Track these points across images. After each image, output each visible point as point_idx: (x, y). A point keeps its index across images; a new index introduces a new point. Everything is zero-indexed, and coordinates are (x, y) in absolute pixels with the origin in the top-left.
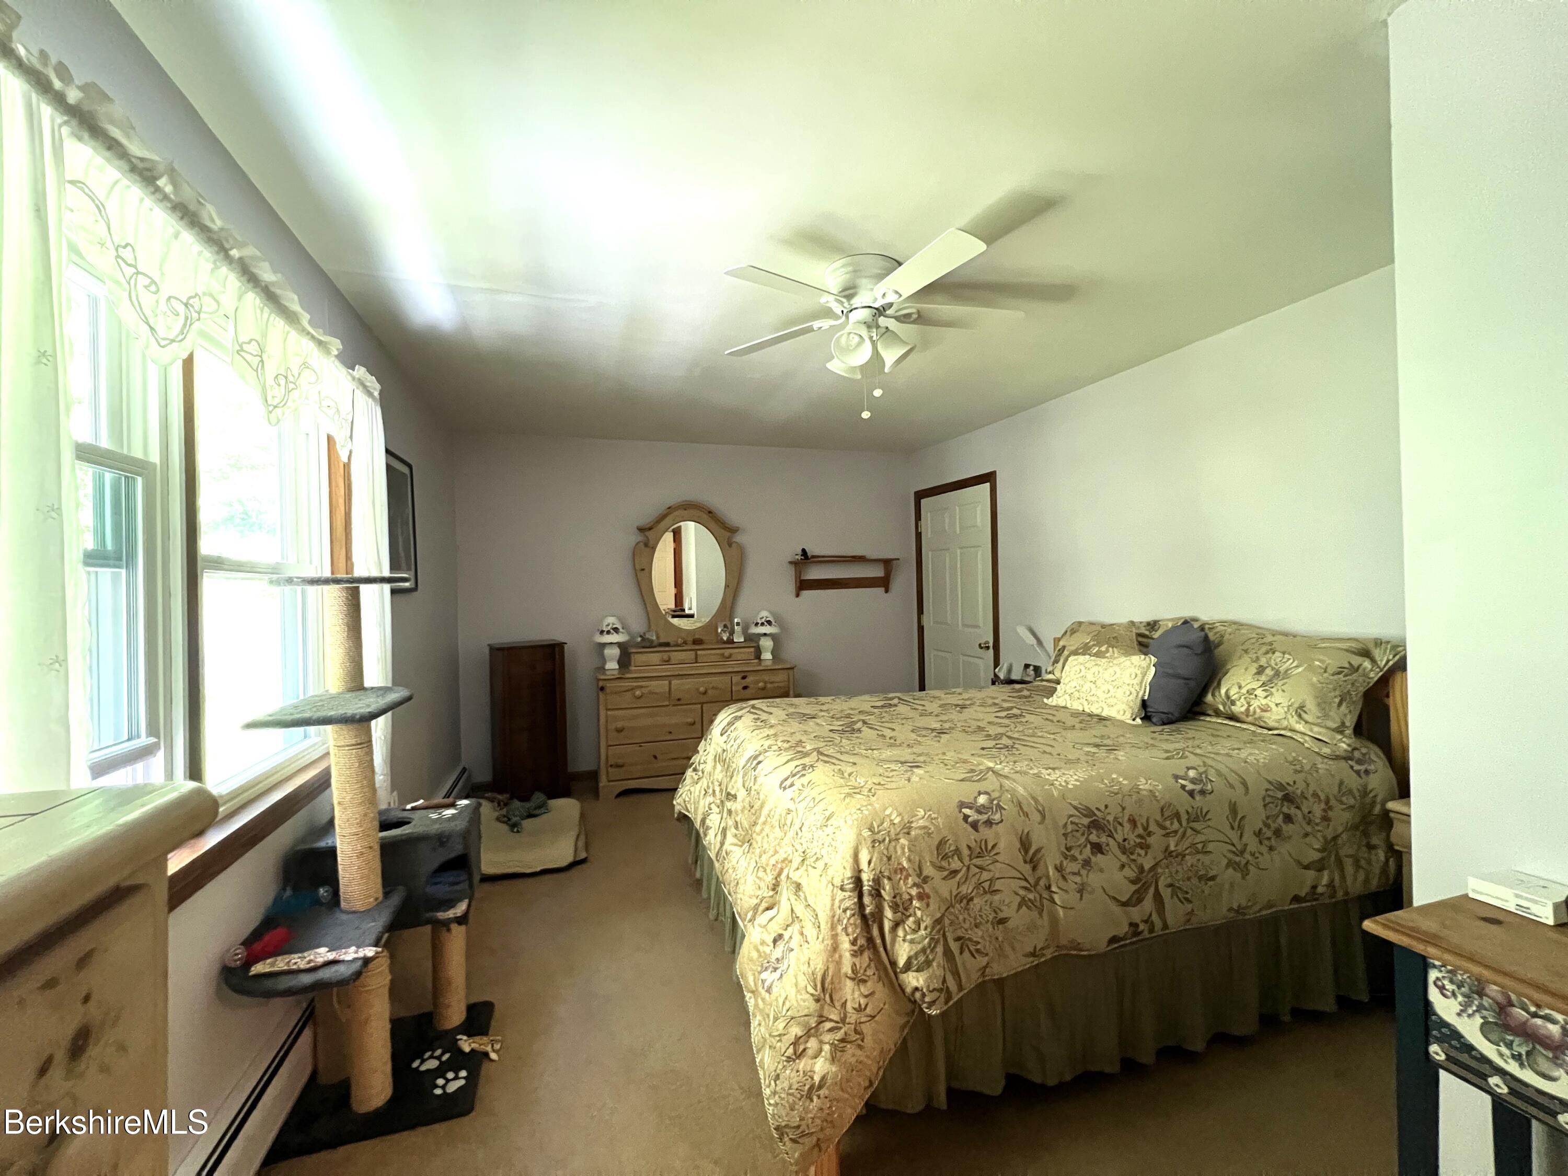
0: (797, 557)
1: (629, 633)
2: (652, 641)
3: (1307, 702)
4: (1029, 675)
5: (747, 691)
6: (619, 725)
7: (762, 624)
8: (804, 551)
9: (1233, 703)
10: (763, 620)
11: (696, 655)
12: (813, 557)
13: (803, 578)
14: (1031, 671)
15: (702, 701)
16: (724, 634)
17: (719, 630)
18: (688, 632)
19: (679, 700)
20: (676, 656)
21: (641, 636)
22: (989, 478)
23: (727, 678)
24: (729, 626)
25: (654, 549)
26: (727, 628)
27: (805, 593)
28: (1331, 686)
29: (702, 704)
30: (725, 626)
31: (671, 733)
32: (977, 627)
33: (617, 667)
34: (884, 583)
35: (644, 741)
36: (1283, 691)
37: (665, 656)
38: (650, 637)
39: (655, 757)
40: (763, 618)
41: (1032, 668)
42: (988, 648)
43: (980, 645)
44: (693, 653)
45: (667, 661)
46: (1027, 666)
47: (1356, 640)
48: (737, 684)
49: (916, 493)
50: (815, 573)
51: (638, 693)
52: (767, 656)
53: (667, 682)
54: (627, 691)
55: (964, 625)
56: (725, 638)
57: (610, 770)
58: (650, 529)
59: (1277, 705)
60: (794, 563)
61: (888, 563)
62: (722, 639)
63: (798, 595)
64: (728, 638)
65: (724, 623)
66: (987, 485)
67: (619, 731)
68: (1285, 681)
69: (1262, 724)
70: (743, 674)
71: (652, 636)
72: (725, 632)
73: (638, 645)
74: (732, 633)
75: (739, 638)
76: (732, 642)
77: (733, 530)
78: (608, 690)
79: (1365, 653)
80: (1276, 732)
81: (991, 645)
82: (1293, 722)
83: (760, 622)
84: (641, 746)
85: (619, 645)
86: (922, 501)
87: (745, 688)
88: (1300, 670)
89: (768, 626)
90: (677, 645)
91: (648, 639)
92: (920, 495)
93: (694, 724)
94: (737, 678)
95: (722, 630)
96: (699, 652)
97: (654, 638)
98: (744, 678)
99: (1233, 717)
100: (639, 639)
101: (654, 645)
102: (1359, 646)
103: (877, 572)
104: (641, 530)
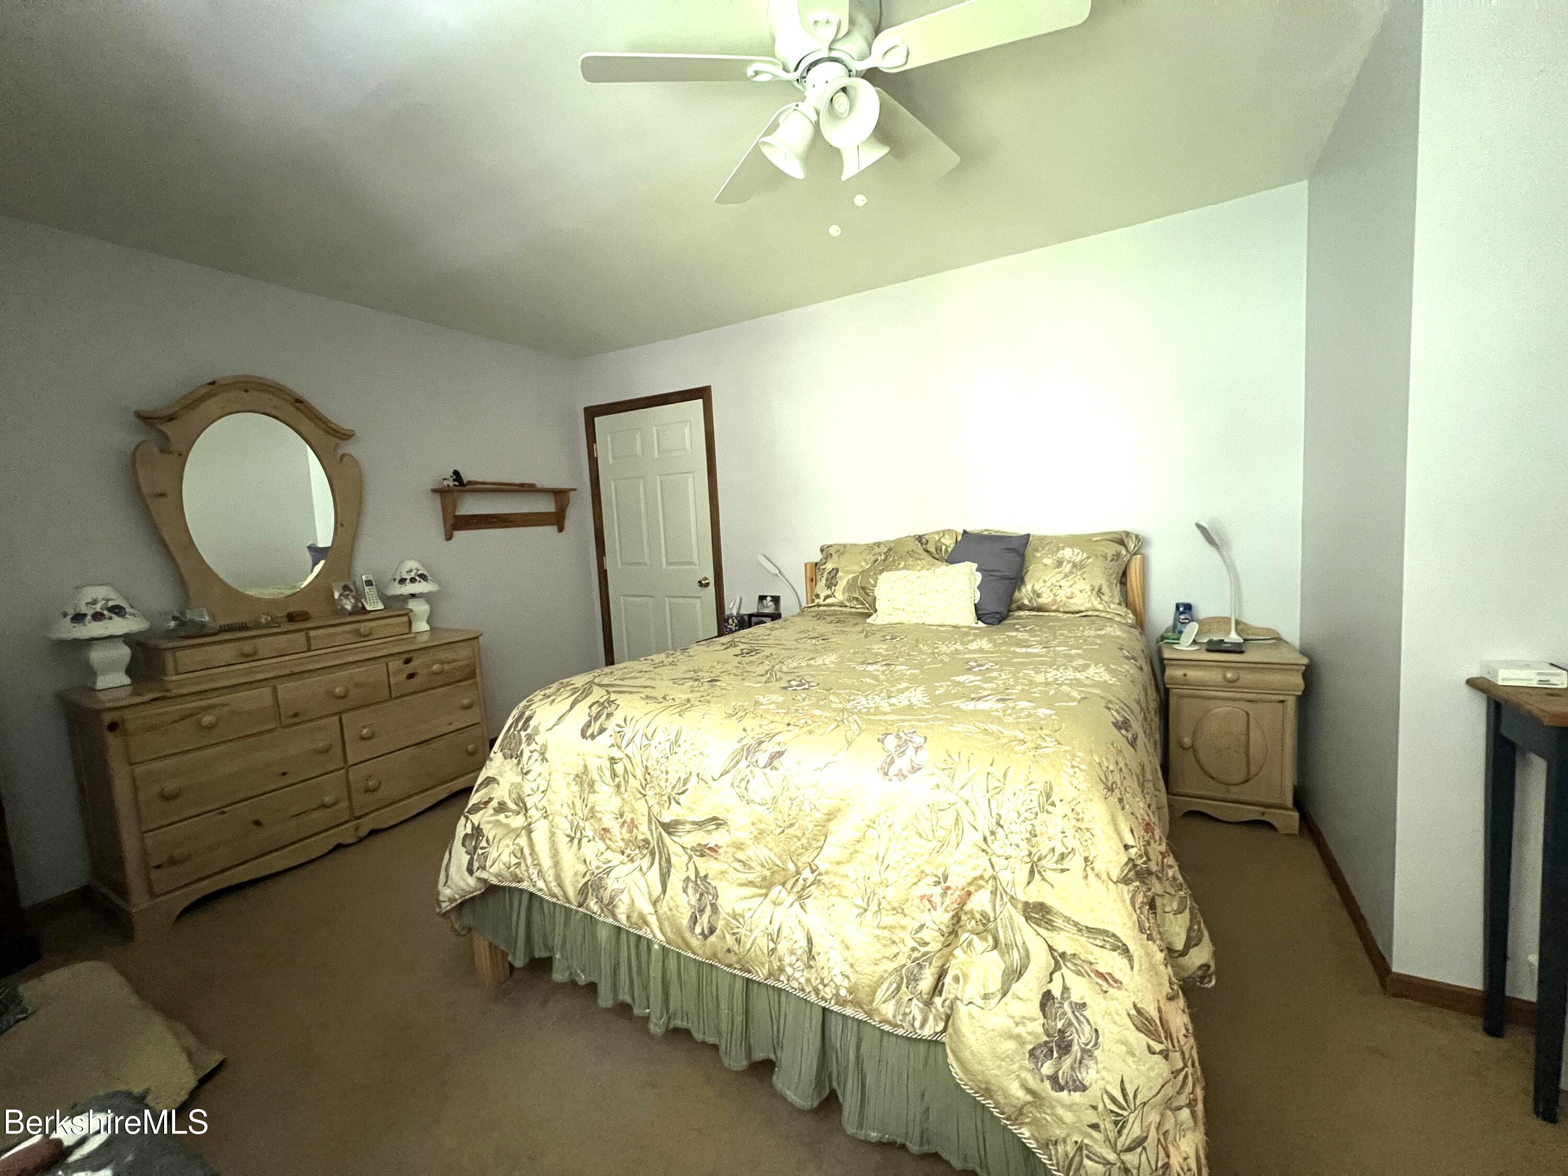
0: (446, 482)
1: (146, 615)
2: (203, 625)
3: (1103, 585)
4: (767, 607)
5: (414, 681)
6: (170, 786)
7: (413, 580)
8: (456, 473)
9: (1039, 596)
10: (413, 574)
11: (308, 638)
12: (469, 483)
13: (458, 513)
14: (768, 602)
15: (342, 708)
16: (345, 601)
17: (336, 595)
18: (273, 603)
19: (295, 715)
20: (267, 645)
21: (175, 618)
22: (703, 393)
23: (381, 665)
24: (352, 587)
25: (183, 457)
26: (351, 590)
27: (458, 534)
28: (1111, 571)
29: (339, 714)
30: (346, 588)
31: (284, 774)
32: (692, 563)
33: (127, 680)
34: (558, 520)
35: (229, 801)
36: (1084, 579)
37: (248, 647)
38: (197, 619)
39: (258, 823)
40: (411, 571)
41: (769, 599)
42: (707, 585)
43: (700, 582)
44: (302, 635)
45: (251, 657)
46: (762, 598)
47: (1114, 533)
48: (399, 671)
49: (586, 409)
50: (471, 506)
51: (207, 719)
52: (422, 626)
53: (267, 691)
54: (183, 719)
55: (669, 563)
56: (349, 607)
57: (154, 875)
58: (171, 418)
59: (1081, 591)
60: (441, 492)
61: (561, 496)
62: (343, 609)
63: (449, 537)
64: (355, 606)
65: (343, 584)
66: (700, 402)
67: (167, 798)
68: (1084, 570)
69: (1067, 610)
70: (406, 656)
71: (202, 616)
72: (347, 597)
73: (170, 634)
74: (359, 596)
75: (374, 604)
76: (363, 611)
77: (345, 436)
78: (130, 727)
79: (1121, 542)
80: (1083, 614)
81: (711, 580)
82: (1096, 603)
83: (408, 577)
84: (223, 813)
85: (127, 639)
86: (596, 419)
87: (411, 676)
88: (1090, 560)
89: (423, 583)
90: (259, 626)
91: (192, 621)
92: (592, 413)
93: (326, 750)
94: (395, 664)
95: (341, 595)
96: (312, 633)
97: (207, 619)
98: (407, 661)
99: (1040, 609)
100: (172, 624)
101: (206, 631)
102: (1119, 537)
103: (546, 506)
104: (147, 419)
